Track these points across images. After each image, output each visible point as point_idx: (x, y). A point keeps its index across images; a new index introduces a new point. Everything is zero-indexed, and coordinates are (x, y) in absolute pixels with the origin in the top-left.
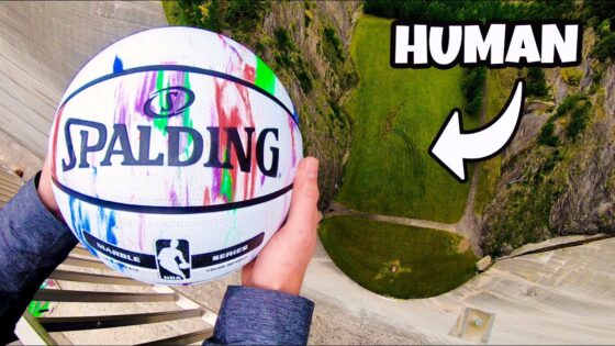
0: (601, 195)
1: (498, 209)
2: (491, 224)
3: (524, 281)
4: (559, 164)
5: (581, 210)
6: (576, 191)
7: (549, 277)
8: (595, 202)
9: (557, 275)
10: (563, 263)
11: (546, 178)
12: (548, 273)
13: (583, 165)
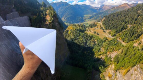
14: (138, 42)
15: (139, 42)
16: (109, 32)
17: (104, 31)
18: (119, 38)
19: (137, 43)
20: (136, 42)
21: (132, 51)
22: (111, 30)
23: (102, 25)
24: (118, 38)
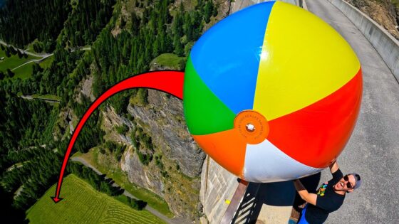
0: (187, 144)
1: (175, 203)
2: (181, 210)
3: (220, 201)
4: (162, 160)
5: (191, 158)
6: (180, 157)
7: (221, 187)
8: (189, 149)
9: (221, 182)
10: (216, 176)
11: (167, 170)
12: (219, 186)
13: (168, 147)
14: (118, 23)
15: (120, 21)
16: (35, 46)
17: (21, 55)
18: (69, 44)
19: (118, 27)
20: (113, 25)
21: (119, 49)
22: (36, 40)
23: (5, 44)
24: (65, 46)
